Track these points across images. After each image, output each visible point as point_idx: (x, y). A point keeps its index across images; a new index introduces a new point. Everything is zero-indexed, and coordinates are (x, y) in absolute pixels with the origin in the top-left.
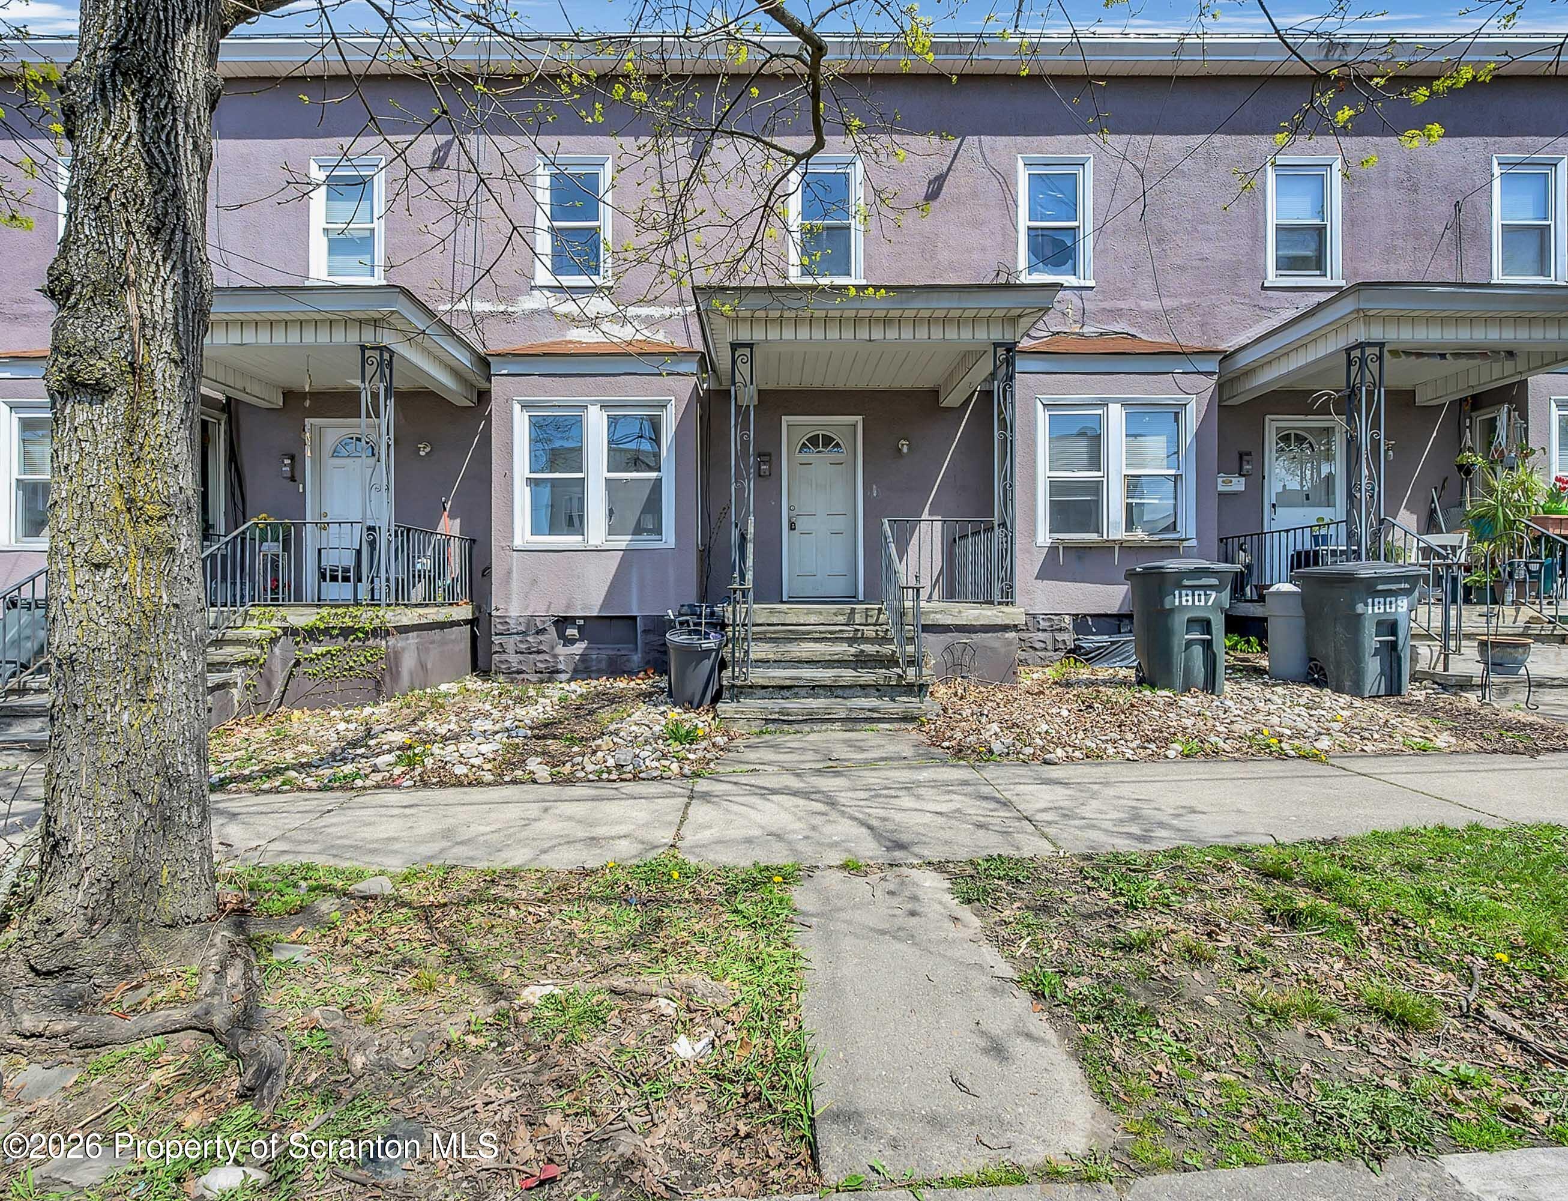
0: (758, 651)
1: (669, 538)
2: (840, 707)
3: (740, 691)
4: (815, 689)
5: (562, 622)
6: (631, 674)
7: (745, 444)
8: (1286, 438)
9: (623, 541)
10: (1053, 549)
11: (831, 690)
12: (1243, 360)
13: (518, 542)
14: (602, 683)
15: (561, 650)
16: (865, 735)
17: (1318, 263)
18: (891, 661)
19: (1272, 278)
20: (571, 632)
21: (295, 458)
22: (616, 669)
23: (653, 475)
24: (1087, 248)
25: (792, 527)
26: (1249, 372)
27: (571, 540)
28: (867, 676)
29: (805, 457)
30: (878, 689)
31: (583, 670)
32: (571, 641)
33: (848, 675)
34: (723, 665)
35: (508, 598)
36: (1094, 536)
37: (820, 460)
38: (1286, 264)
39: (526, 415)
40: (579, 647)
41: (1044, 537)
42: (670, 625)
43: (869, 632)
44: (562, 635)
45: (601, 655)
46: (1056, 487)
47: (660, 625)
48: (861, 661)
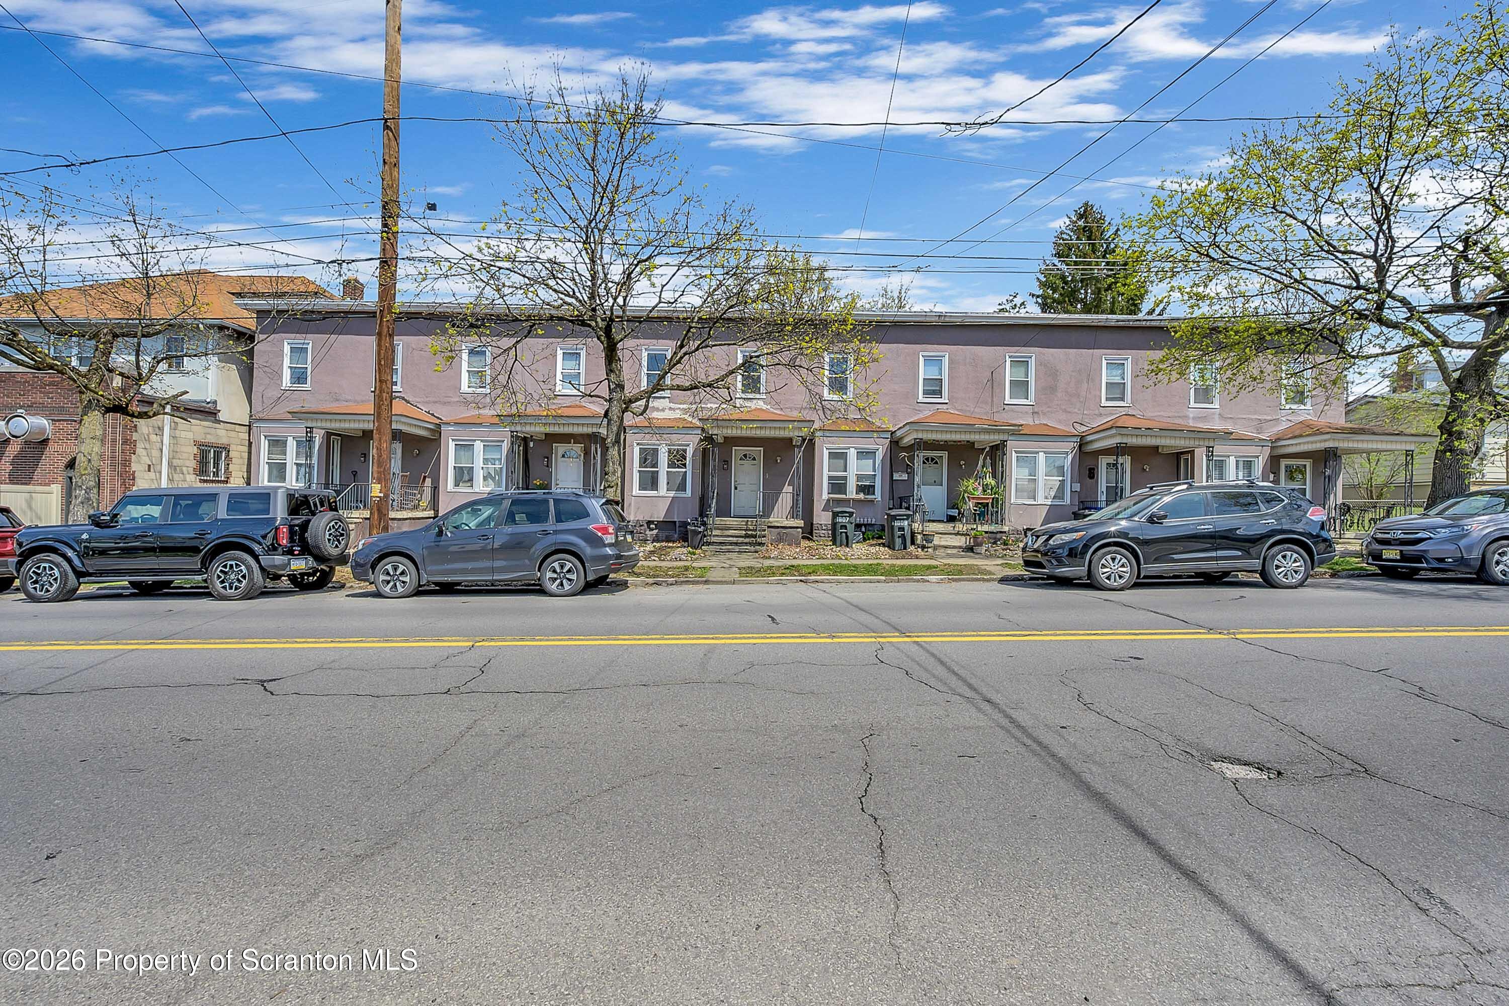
0: (715, 532)
1: (689, 493)
2: (737, 548)
3: (709, 544)
4: (731, 544)
5: (649, 523)
6: (674, 542)
7: (714, 466)
8: (927, 459)
9: (672, 494)
10: (828, 500)
11: (736, 544)
12: (898, 434)
13: (634, 493)
14: (664, 544)
15: (648, 532)
16: (744, 555)
17: (939, 393)
18: (754, 536)
19: (921, 398)
20: (652, 526)
21: (549, 458)
22: (668, 540)
23: (684, 470)
24: (850, 387)
25: (736, 488)
26: (902, 438)
27: (653, 493)
28: (747, 540)
29: (742, 462)
30: (750, 544)
31: (656, 539)
32: (652, 530)
33: (741, 540)
34: (705, 536)
35: (629, 514)
36: (844, 496)
37: (747, 463)
38: (926, 392)
39: (638, 447)
40: (655, 532)
41: (825, 496)
42: (689, 524)
43: (751, 528)
44: (649, 527)
45: (663, 535)
46: (830, 478)
47: (685, 524)
48: (746, 536)
